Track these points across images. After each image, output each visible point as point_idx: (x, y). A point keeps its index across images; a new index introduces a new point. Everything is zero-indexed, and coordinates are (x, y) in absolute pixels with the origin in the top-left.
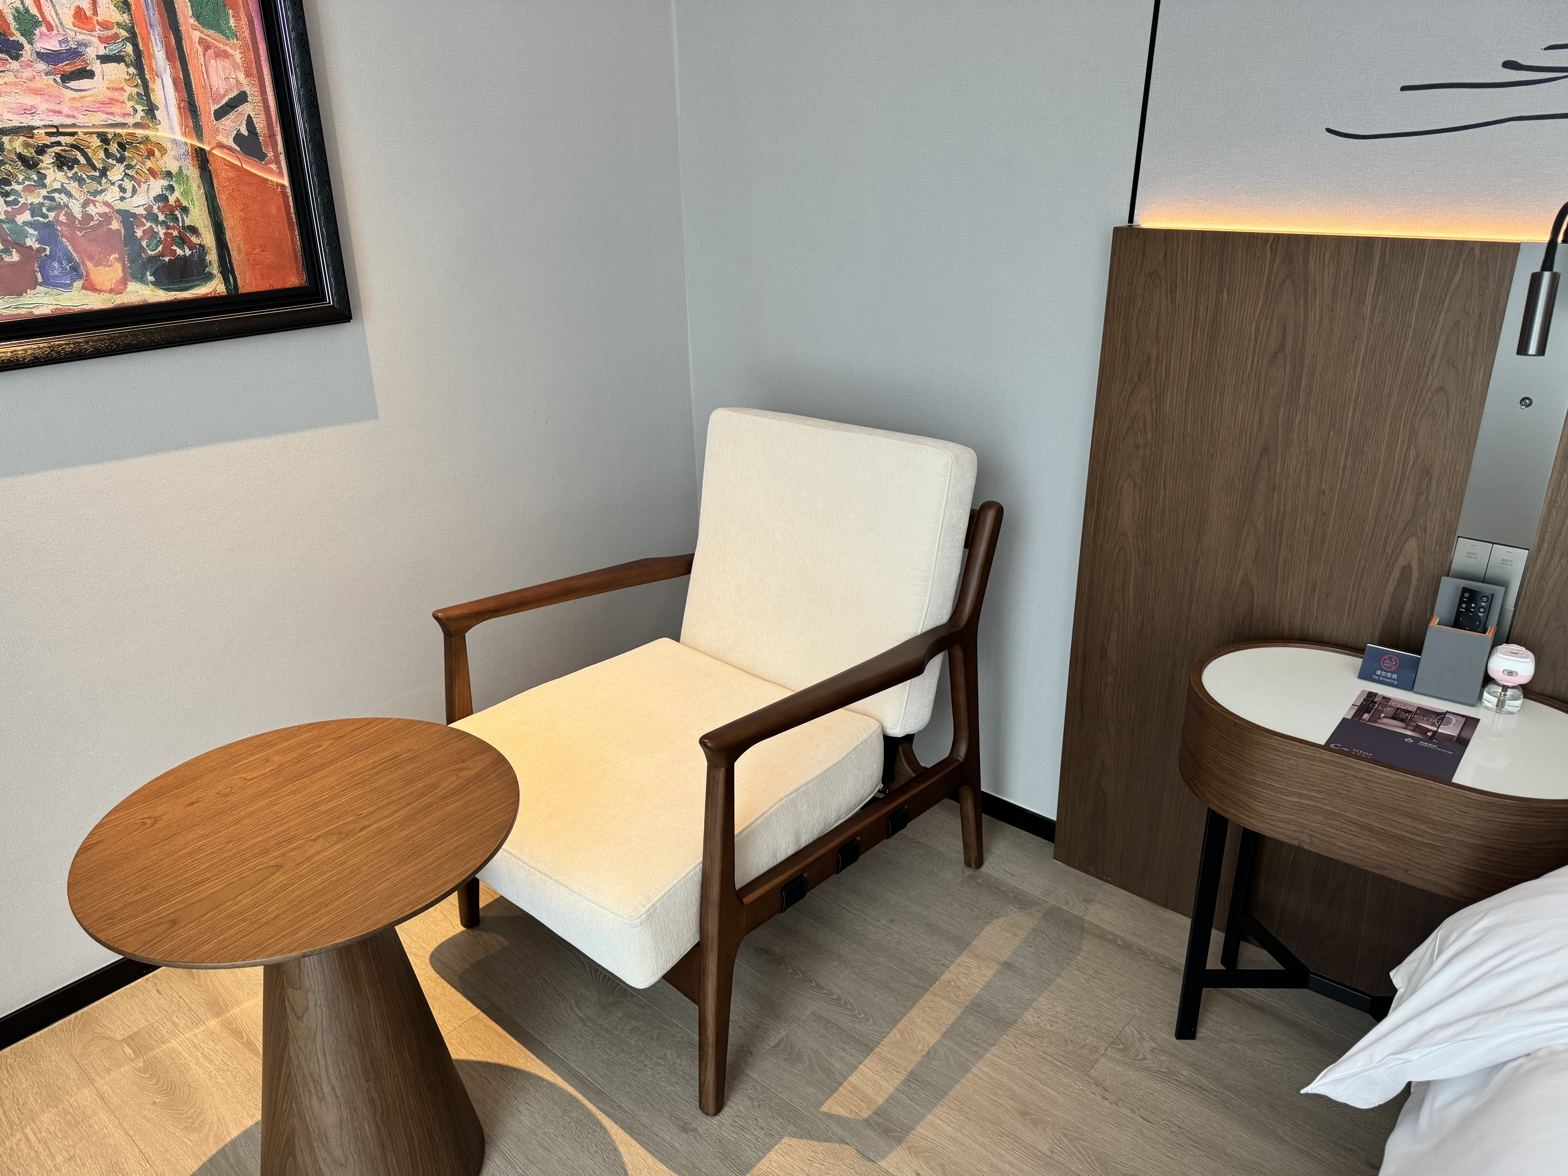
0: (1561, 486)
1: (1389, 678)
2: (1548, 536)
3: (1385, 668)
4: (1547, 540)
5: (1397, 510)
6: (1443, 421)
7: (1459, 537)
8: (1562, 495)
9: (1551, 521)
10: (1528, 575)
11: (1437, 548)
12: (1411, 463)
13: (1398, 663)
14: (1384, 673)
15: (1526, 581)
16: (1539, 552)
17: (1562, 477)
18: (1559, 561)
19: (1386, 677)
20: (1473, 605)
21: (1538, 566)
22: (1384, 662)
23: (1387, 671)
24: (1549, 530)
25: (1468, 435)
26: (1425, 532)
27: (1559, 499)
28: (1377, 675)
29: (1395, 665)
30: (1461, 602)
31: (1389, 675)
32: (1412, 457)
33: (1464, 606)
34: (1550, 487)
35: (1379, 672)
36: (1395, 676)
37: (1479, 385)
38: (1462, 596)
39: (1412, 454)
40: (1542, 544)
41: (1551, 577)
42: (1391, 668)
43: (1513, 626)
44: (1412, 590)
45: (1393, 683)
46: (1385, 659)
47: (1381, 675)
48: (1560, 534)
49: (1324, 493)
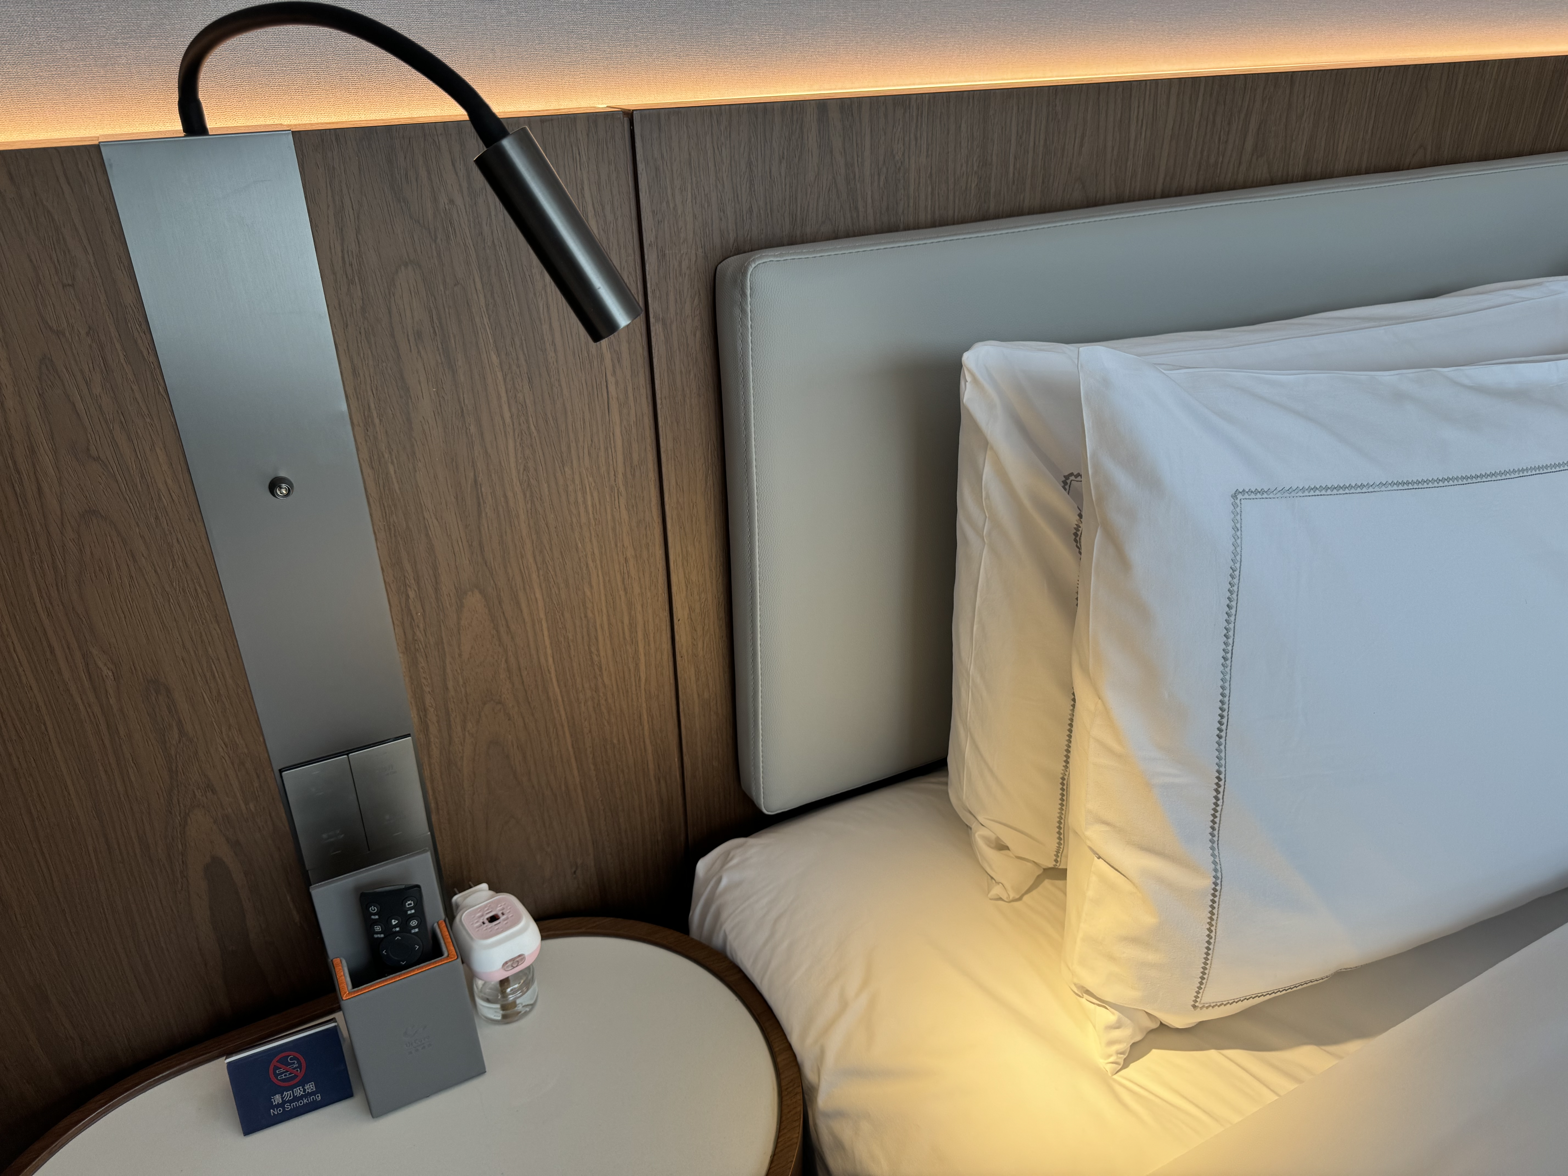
0: (414, 613)
1: (301, 1097)
2: (428, 700)
3: (283, 1084)
4: (432, 706)
5: (133, 779)
6: (131, 577)
7: (281, 771)
8: (421, 626)
9: (424, 675)
10: (427, 773)
11: (252, 806)
13: (303, 1061)
14: (287, 1095)
15: (428, 785)
16: (427, 730)
17: (408, 596)
18: (464, 728)
19: (296, 1099)
20: (394, 922)
21: (435, 752)
22: (276, 1075)
23: (291, 1088)
24: (427, 689)
25: (200, 586)
26: (214, 792)
27: (420, 635)
28: (278, 1106)
29: (300, 1067)
30: (368, 922)
31: (299, 1091)
32: (104, 669)
33: (378, 928)
34: (396, 622)
35: (277, 1099)
36: (310, 1087)
37: (169, 482)
38: (365, 912)
39: (101, 665)
40: (425, 716)
41: (462, 757)
42: (296, 1076)
43: (440, 857)
45: (315, 1101)
46: (276, 1068)
47: (284, 1102)
48: (447, 689)
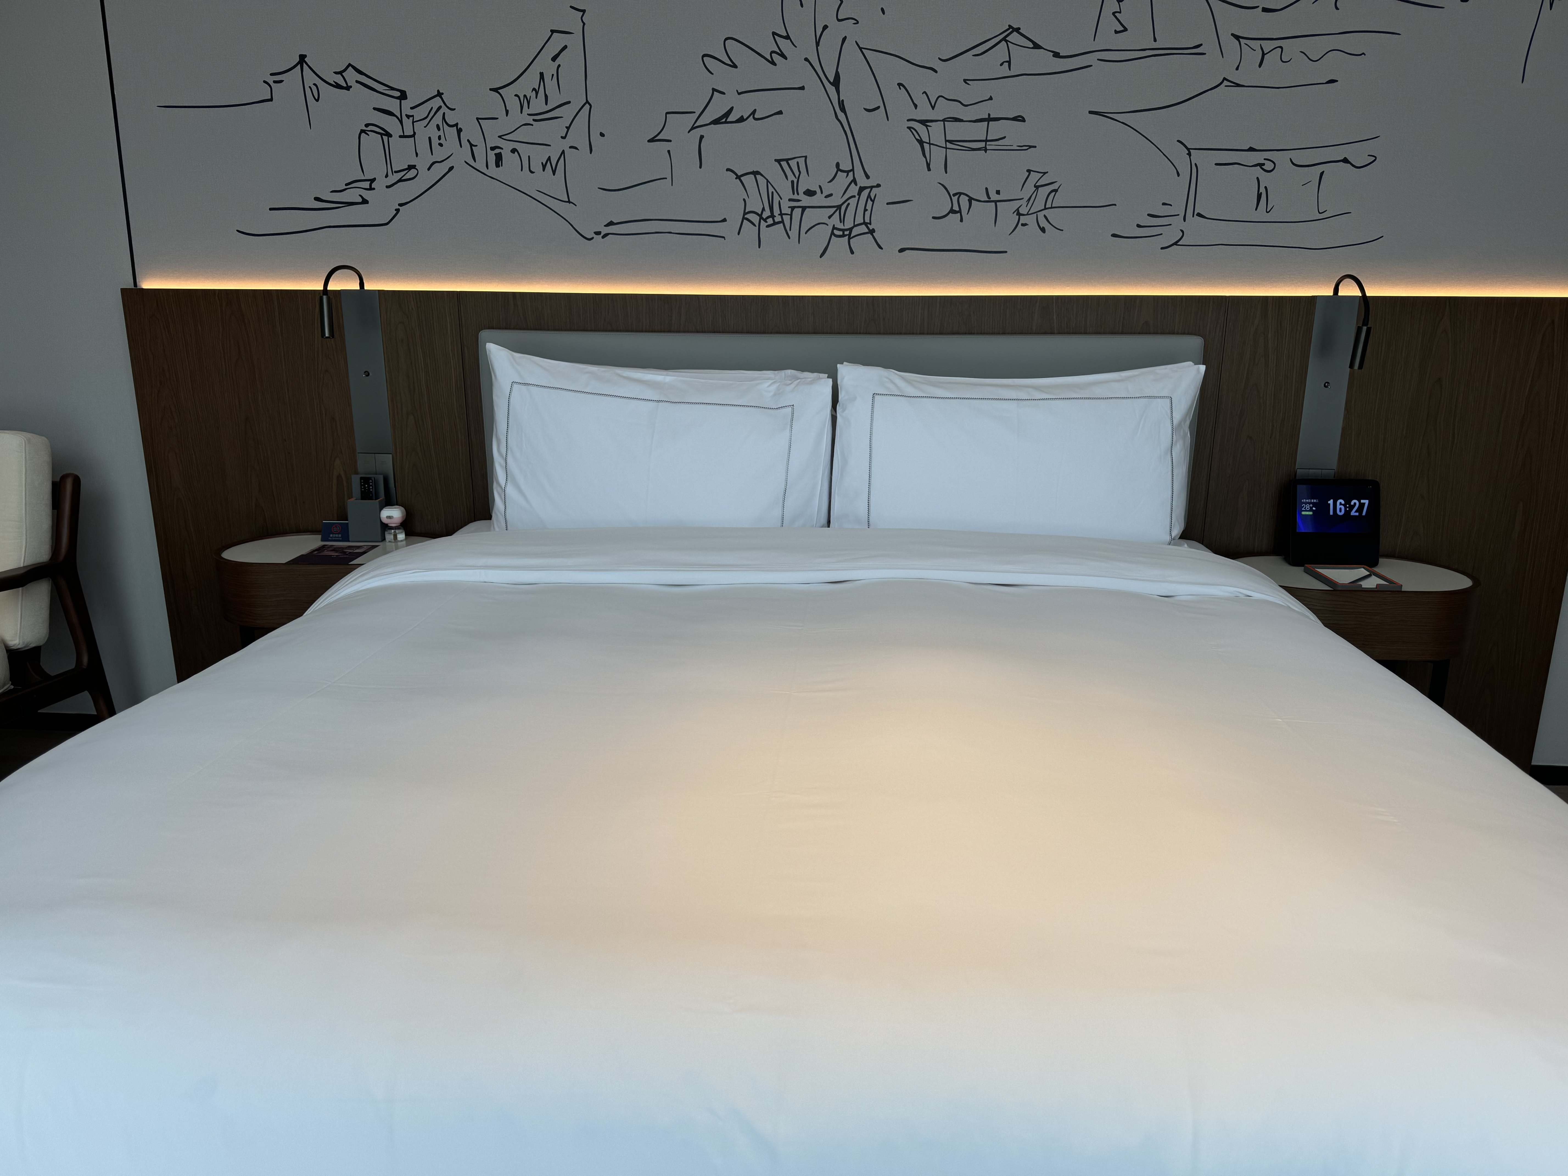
2: (397, 444)
3: (334, 532)
4: (397, 446)
5: (325, 445)
7: (357, 453)
9: (396, 435)
10: (395, 468)
11: (349, 460)
12: (324, 415)
14: (334, 535)
15: (395, 472)
16: (397, 454)
18: (406, 456)
19: (336, 537)
20: (368, 486)
21: (398, 462)
22: (332, 529)
23: (336, 534)
24: (397, 440)
26: (342, 454)
27: (397, 423)
29: (338, 529)
30: (361, 485)
31: (337, 535)
32: (324, 413)
33: (365, 488)
35: (331, 535)
36: (340, 536)
38: (361, 482)
39: (323, 411)
40: (397, 449)
41: (405, 465)
42: (337, 531)
44: (345, 488)
47: (333, 537)
48: (403, 442)
49: (285, 440)
